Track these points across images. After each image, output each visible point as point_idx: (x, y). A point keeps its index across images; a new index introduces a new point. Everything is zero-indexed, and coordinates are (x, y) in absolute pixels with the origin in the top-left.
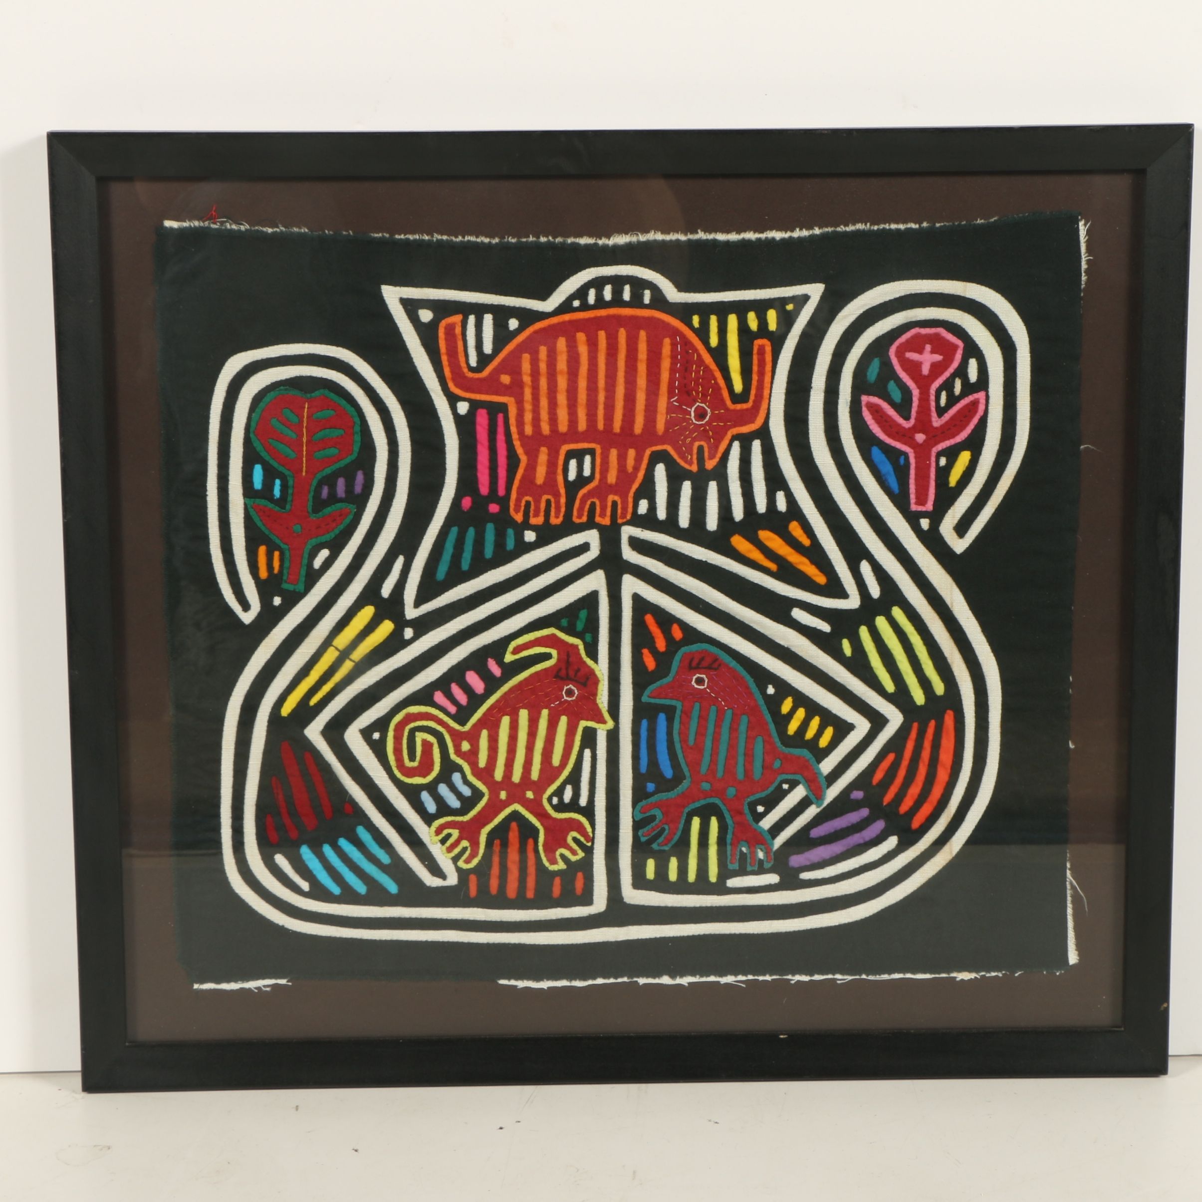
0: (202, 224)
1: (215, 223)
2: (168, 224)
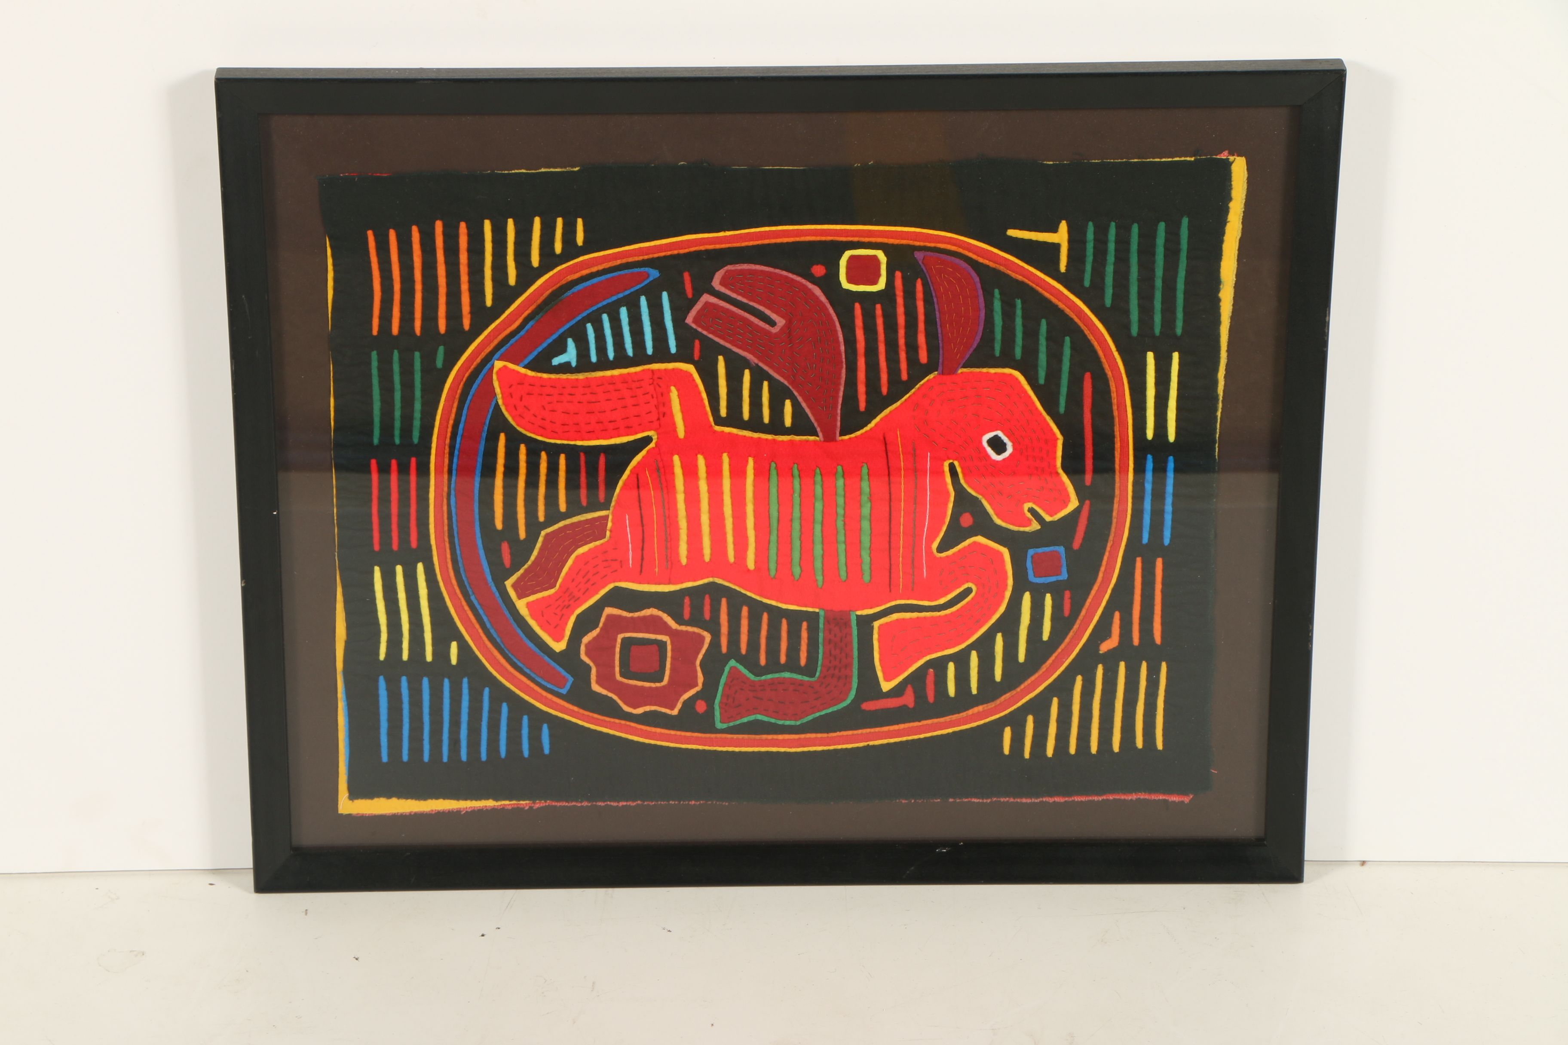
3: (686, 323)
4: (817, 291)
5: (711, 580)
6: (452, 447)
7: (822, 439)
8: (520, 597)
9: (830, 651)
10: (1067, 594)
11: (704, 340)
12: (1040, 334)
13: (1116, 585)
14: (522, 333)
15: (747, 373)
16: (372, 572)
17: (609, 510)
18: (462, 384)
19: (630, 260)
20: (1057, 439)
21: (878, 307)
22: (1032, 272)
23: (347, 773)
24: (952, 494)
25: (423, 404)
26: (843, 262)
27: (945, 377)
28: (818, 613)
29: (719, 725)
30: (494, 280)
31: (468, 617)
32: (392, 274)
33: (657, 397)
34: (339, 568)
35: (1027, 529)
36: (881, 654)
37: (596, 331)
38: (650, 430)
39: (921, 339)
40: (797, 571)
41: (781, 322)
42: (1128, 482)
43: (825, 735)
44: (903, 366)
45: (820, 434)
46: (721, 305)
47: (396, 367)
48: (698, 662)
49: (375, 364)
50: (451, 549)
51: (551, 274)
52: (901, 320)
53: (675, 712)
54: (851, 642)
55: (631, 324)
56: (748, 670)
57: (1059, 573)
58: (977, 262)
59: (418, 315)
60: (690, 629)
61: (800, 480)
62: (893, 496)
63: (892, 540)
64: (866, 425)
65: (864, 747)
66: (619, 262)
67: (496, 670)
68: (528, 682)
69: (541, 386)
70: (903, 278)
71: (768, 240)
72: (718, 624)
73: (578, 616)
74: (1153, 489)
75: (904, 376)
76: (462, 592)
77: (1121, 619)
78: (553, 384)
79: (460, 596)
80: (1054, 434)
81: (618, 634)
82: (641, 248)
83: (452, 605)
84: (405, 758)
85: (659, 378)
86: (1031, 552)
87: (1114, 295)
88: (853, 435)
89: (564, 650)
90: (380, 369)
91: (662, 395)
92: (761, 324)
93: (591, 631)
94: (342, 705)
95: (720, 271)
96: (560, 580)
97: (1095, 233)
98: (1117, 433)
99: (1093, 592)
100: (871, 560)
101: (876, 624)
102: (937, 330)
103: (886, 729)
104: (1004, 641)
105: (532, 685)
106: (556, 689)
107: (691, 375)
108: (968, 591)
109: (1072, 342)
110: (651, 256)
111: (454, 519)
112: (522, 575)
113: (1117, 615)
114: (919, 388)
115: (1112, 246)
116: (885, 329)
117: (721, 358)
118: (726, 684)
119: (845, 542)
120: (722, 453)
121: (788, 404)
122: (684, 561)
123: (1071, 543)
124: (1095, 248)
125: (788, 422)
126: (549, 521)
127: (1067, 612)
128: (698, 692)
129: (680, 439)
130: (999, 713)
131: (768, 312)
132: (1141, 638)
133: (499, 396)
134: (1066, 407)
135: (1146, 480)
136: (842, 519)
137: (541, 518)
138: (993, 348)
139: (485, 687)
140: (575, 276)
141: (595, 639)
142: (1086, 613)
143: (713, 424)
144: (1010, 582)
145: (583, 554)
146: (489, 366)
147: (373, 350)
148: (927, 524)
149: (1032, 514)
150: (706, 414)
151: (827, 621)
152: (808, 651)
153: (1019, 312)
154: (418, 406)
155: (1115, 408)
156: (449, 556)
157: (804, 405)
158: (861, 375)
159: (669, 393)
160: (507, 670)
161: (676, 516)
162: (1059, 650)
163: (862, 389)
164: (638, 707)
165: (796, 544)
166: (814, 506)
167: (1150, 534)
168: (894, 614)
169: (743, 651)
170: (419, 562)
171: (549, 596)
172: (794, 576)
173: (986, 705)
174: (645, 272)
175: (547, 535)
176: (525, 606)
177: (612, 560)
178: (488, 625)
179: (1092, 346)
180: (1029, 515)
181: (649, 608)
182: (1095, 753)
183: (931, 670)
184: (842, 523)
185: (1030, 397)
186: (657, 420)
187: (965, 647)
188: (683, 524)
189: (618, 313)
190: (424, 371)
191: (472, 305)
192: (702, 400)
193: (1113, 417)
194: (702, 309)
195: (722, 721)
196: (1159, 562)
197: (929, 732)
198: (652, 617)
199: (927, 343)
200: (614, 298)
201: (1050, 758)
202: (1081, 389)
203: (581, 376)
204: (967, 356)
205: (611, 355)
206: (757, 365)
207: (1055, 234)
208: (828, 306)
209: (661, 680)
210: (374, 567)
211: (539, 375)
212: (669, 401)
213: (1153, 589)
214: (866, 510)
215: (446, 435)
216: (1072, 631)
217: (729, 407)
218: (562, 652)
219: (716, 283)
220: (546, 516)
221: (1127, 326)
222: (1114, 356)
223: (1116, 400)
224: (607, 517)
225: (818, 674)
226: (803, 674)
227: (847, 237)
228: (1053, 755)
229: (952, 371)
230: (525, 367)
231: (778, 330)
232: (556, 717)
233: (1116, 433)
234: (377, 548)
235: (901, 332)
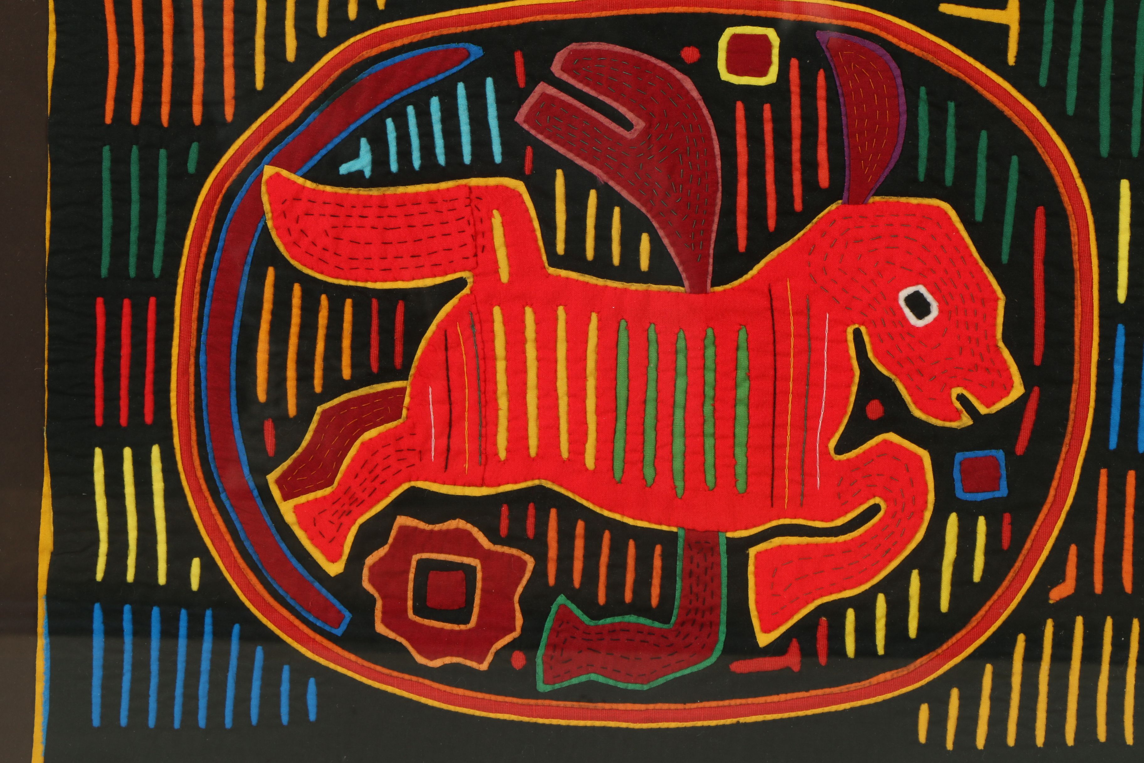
3: (516, 122)
4: (688, 84)
5: (536, 482)
6: (204, 284)
7: (688, 290)
8: (286, 497)
9: (691, 587)
10: (1007, 518)
11: (539, 147)
12: (979, 150)
13: (1072, 507)
14: (301, 128)
15: (593, 194)
16: (92, 456)
17: (407, 379)
18: (221, 196)
19: (445, 31)
20: (997, 299)
21: (767, 107)
22: (970, 64)
23: (45, 742)
24: (857, 372)
25: (169, 223)
26: (723, 43)
27: (851, 207)
28: (677, 533)
29: (542, 687)
30: (268, 53)
31: (216, 524)
32: (134, 40)
33: (474, 225)
34: (47, 449)
35: (954, 425)
36: (758, 593)
37: (397, 128)
38: (464, 270)
39: (822, 154)
40: (649, 473)
41: (639, 124)
42: (1090, 363)
43: (680, 706)
44: (797, 191)
45: (686, 283)
46: (563, 98)
47: (135, 169)
48: (516, 598)
49: (106, 164)
50: (197, 427)
51: (342, 47)
52: (796, 126)
53: (484, 667)
54: (719, 575)
55: (444, 121)
56: (582, 611)
57: (997, 488)
58: (898, 48)
59: (166, 97)
60: (506, 550)
61: (658, 347)
62: (779, 374)
63: (776, 434)
64: (746, 273)
65: (732, 725)
66: (430, 34)
67: (250, 600)
68: (292, 618)
69: (324, 203)
70: (800, 67)
71: (626, 10)
72: (545, 545)
73: (361, 526)
74: (1124, 373)
75: (798, 206)
76: (210, 489)
77: (1079, 556)
78: (339, 202)
79: (207, 494)
80: (994, 292)
81: (412, 554)
82: (460, 15)
83: (196, 506)
84: (124, 721)
85: (478, 198)
86: (959, 457)
87: (1078, 98)
88: (728, 286)
89: (341, 574)
90: (113, 172)
91: (481, 221)
92: (613, 126)
93: (377, 548)
95: (562, 51)
96: (339, 476)
97: (1056, 11)
98: (1078, 294)
99: (1041, 516)
100: (747, 461)
101: (753, 552)
102: (843, 142)
103: (761, 700)
104: (921, 581)
105: (297, 622)
106: (327, 628)
107: (520, 195)
108: (875, 509)
109: (1020, 163)
110: (472, 27)
111: (203, 384)
112: (291, 468)
113: (1073, 549)
114: (816, 223)
115: (1077, 30)
116: (774, 139)
117: (559, 173)
118: (552, 629)
119: (714, 435)
120: (557, 306)
121: (645, 239)
122: (502, 454)
123: (1014, 446)
124: (1055, 32)
125: (644, 264)
126: (328, 394)
127: (1006, 543)
128: (515, 640)
129: (503, 284)
130: (913, 684)
131: (623, 110)
132: (1105, 584)
133: (269, 215)
134: (1011, 255)
135: (1115, 360)
136: (712, 402)
137: (318, 388)
138: (916, 169)
139: (234, 624)
140: (374, 52)
141: (382, 559)
142: (1032, 546)
143: (546, 265)
144: (931, 497)
145: (371, 439)
146: (255, 173)
147: (105, 145)
148: (822, 413)
149: (961, 404)
150: (538, 250)
151: (689, 545)
152: (662, 587)
153: (951, 120)
154: (161, 225)
155: (1076, 257)
156: (194, 437)
157: (666, 241)
158: (742, 201)
159: (491, 219)
160: (264, 599)
161: (495, 391)
162: (995, 597)
163: (742, 221)
164: (436, 658)
165: (650, 436)
166: (675, 383)
167: (1120, 436)
168: (777, 538)
169: (577, 584)
170: (155, 444)
171: (324, 498)
172: (646, 481)
173: (896, 671)
174: (464, 49)
175: (324, 412)
176: (292, 510)
177: (408, 450)
178: (242, 535)
179: (1047, 169)
180: (958, 405)
181: (454, 519)
182: (1042, 746)
183: (824, 619)
184: (711, 408)
185: (962, 239)
186: (474, 256)
187: (869, 588)
188: (503, 402)
189: (428, 105)
190: (170, 176)
191: (237, 86)
192: (533, 230)
193: (1072, 271)
194: (537, 103)
195: (546, 682)
196: (1131, 477)
197: (819, 707)
198: (458, 531)
199: (830, 160)
200: (423, 85)
201: (981, 750)
202: (1031, 229)
203: (375, 192)
204: (882, 179)
205: (417, 163)
206: (606, 184)
207: (1003, 12)
208: (701, 104)
209: (467, 621)
210: (94, 449)
211: (321, 187)
212: (491, 229)
213: (1123, 515)
214: (743, 391)
215: (197, 267)
216: (1012, 571)
217: (567, 241)
218: (338, 577)
219: (556, 68)
220: (324, 386)
221: (1095, 141)
222: (1076, 184)
223: (1077, 247)
224: (403, 390)
225: (673, 619)
226: (654, 619)
227: (728, 8)
228: (985, 746)
229: (862, 200)
230: (305, 176)
231: (636, 136)
232: (327, 668)
233: (1076, 293)
234: (99, 421)
235: (796, 144)
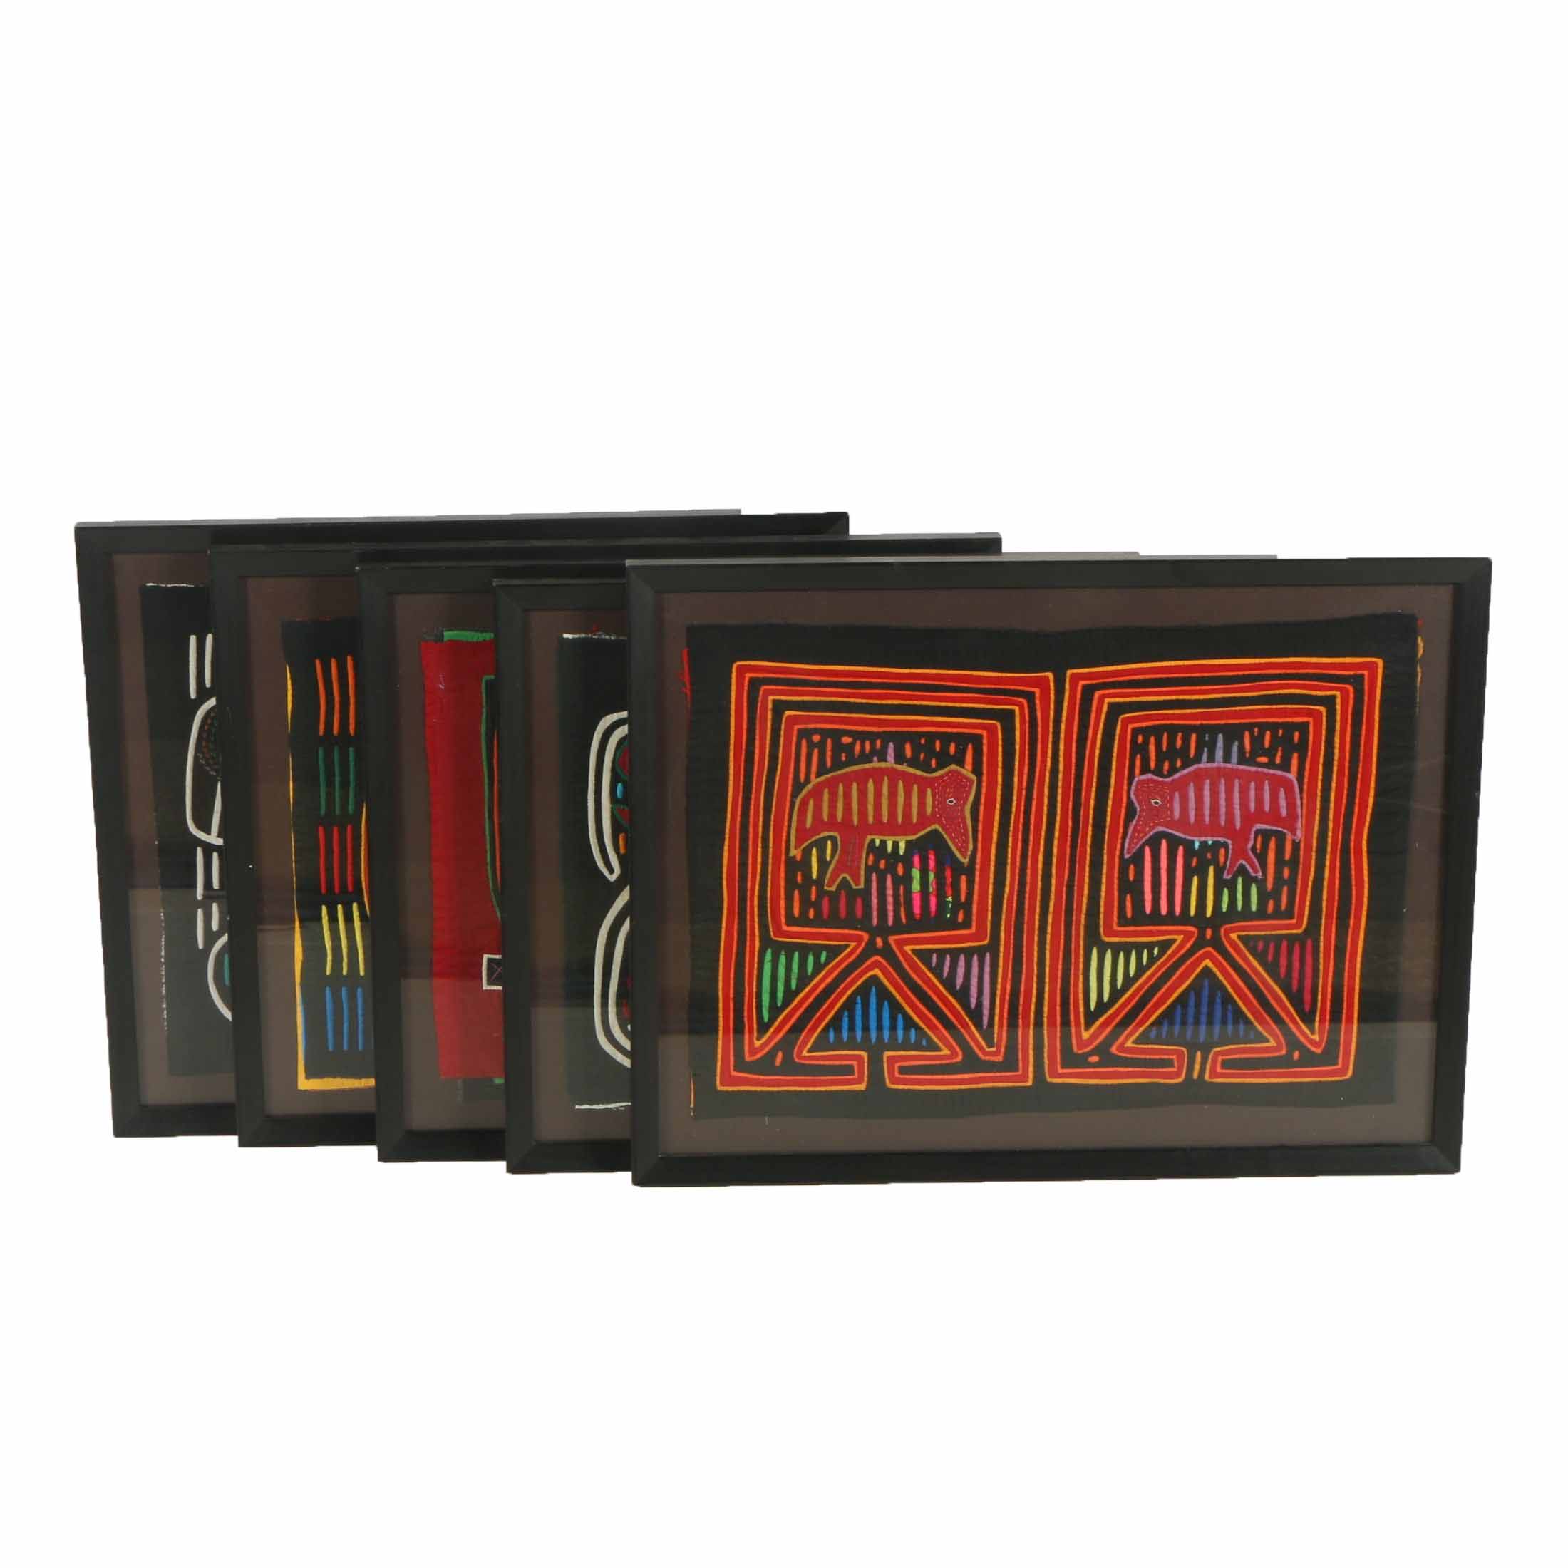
0: (587, 636)
1: (595, 635)
2: (566, 636)
16: (321, 909)
34: (297, 906)
59: (352, 720)
84: (346, 1047)
90: (324, 760)
94: (299, 1009)
170: (354, 901)
210: (322, 906)
234: (323, 892)
